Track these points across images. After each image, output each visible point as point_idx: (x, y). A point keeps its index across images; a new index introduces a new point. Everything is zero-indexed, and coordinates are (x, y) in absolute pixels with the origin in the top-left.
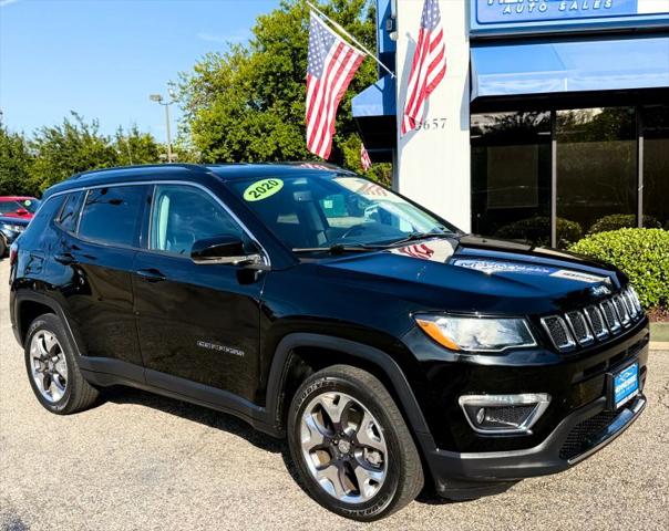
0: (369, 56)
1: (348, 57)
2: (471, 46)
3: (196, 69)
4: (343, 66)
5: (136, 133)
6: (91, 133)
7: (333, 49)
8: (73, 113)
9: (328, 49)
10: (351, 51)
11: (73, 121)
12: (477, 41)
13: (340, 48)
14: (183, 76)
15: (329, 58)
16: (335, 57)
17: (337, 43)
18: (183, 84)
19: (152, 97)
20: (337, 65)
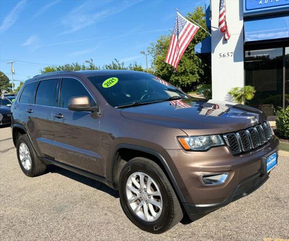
0: (200, 28)
1: (192, 29)
2: (244, 21)
3: (158, 42)
4: (189, 33)
5: (136, 66)
6: (121, 66)
7: (185, 27)
8: (116, 60)
9: (183, 27)
10: (193, 27)
11: (115, 62)
12: (247, 18)
13: (189, 26)
14: (152, 44)
15: (183, 30)
16: (186, 30)
17: (187, 24)
18: (152, 47)
19: (141, 52)
20: (187, 33)
